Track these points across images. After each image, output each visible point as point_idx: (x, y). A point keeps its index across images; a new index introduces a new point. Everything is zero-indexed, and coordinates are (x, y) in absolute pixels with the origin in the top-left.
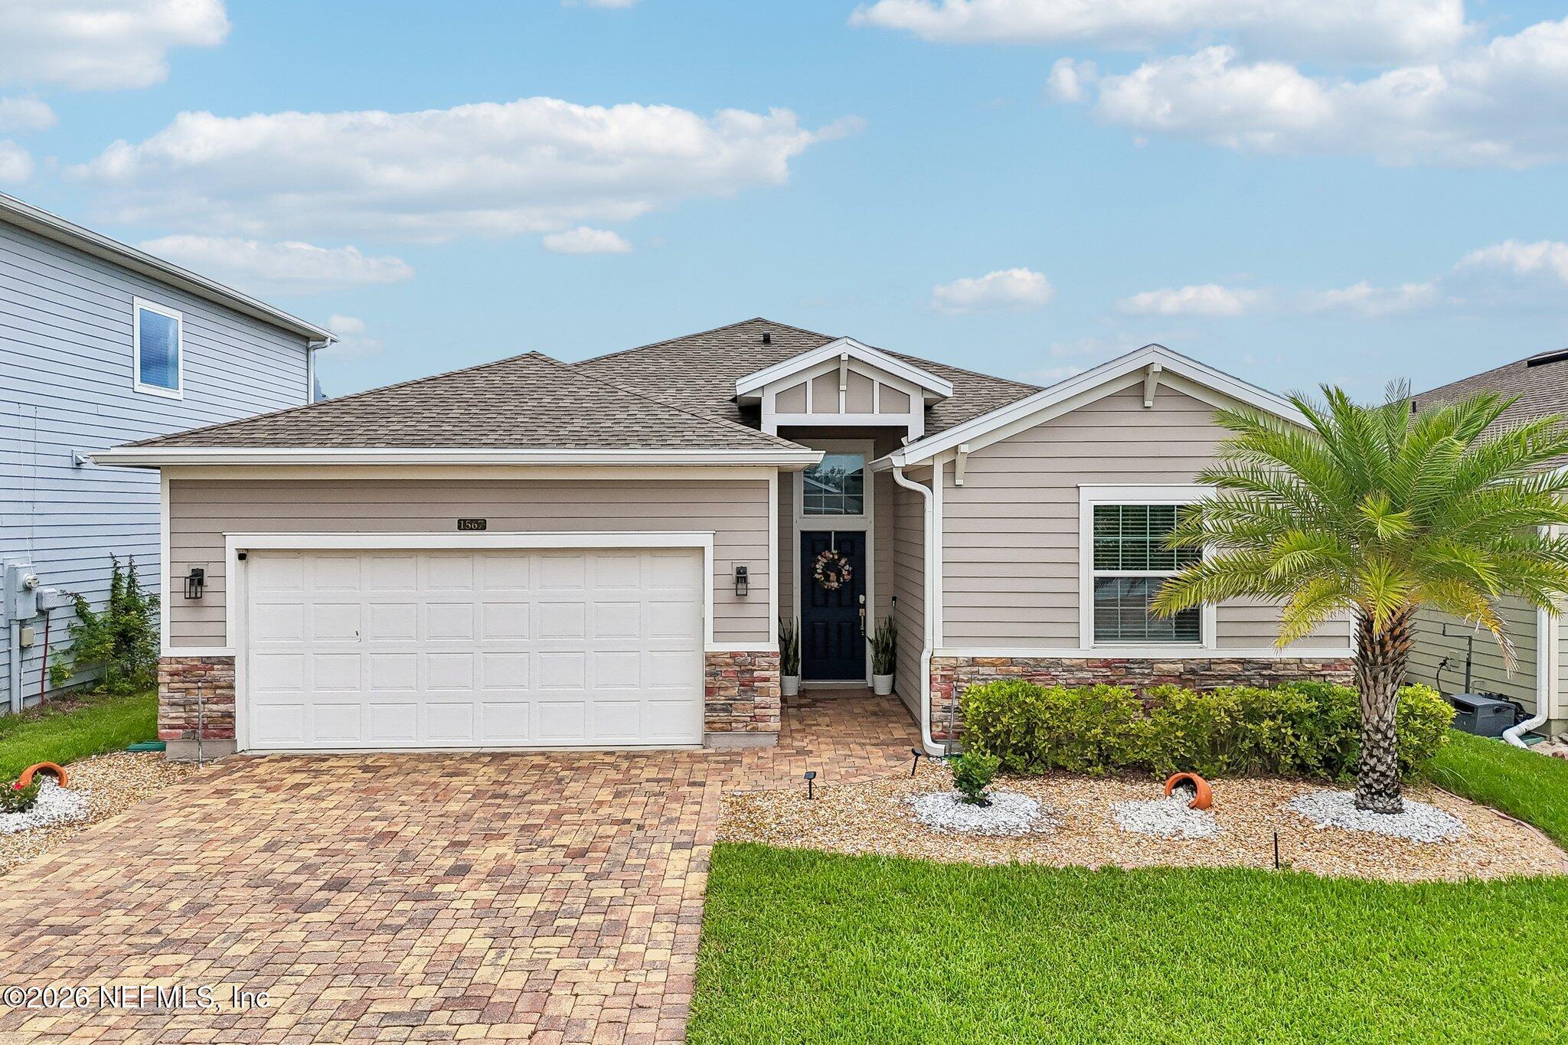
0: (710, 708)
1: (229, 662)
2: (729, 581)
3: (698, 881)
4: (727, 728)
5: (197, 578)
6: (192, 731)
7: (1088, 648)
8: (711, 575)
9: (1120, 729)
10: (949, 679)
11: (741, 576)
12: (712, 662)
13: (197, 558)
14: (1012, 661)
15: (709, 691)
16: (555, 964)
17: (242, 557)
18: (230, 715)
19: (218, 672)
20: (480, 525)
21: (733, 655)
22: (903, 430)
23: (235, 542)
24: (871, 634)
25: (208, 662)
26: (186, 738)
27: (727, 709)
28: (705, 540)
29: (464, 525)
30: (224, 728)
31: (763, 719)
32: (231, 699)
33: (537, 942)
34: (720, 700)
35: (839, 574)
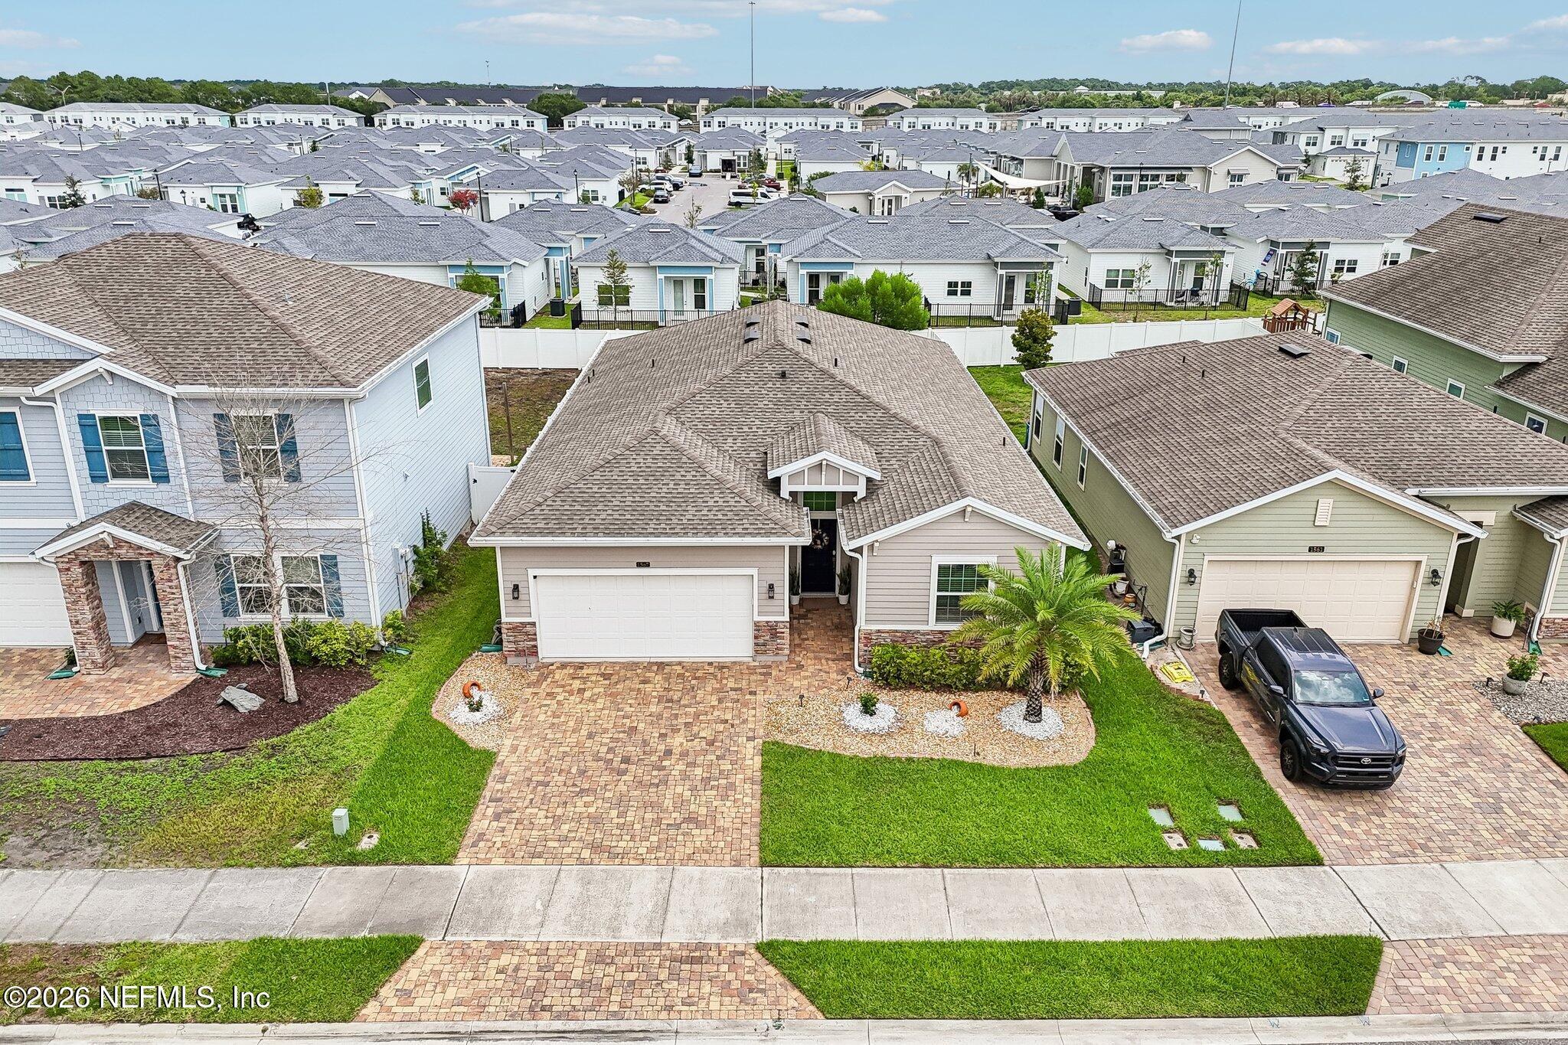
0: (756, 644)
1: (533, 624)
2: (765, 589)
3: (758, 759)
4: (765, 652)
5: (516, 588)
6: (519, 653)
7: (933, 625)
8: (758, 589)
9: (938, 671)
10: (868, 638)
11: (771, 587)
12: (757, 625)
13: (516, 580)
14: (897, 631)
15: (756, 637)
16: (715, 803)
17: (535, 577)
18: (536, 646)
19: (529, 628)
20: (647, 565)
21: (767, 622)
22: (855, 494)
23: (532, 572)
24: (838, 571)
25: (524, 624)
26: (517, 656)
27: (764, 645)
28: (754, 571)
29: (639, 565)
30: (534, 651)
31: (781, 649)
32: (536, 640)
33: (707, 793)
34: (761, 641)
35: (822, 541)
